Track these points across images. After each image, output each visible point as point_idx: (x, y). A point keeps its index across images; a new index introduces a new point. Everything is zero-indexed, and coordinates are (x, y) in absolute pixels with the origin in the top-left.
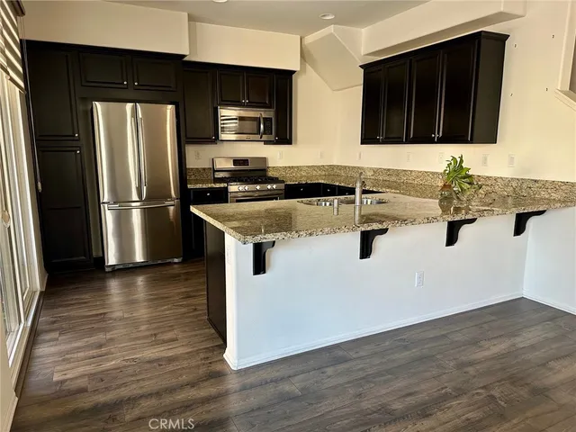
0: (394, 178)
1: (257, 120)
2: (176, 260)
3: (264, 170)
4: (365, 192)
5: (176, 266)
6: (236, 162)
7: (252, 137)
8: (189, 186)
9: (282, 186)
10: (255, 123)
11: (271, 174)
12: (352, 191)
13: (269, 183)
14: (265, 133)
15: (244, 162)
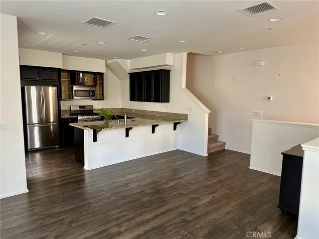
0: (142, 113)
1: (89, 91)
2: (57, 146)
3: (92, 110)
4: (128, 118)
5: (57, 149)
6: (80, 107)
7: (87, 98)
8: (62, 117)
9: (100, 116)
10: (88, 92)
11: (95, 112)
12: (123, 118)
13: (95, 115)
14: (92, 96)
15: (84, 107)
